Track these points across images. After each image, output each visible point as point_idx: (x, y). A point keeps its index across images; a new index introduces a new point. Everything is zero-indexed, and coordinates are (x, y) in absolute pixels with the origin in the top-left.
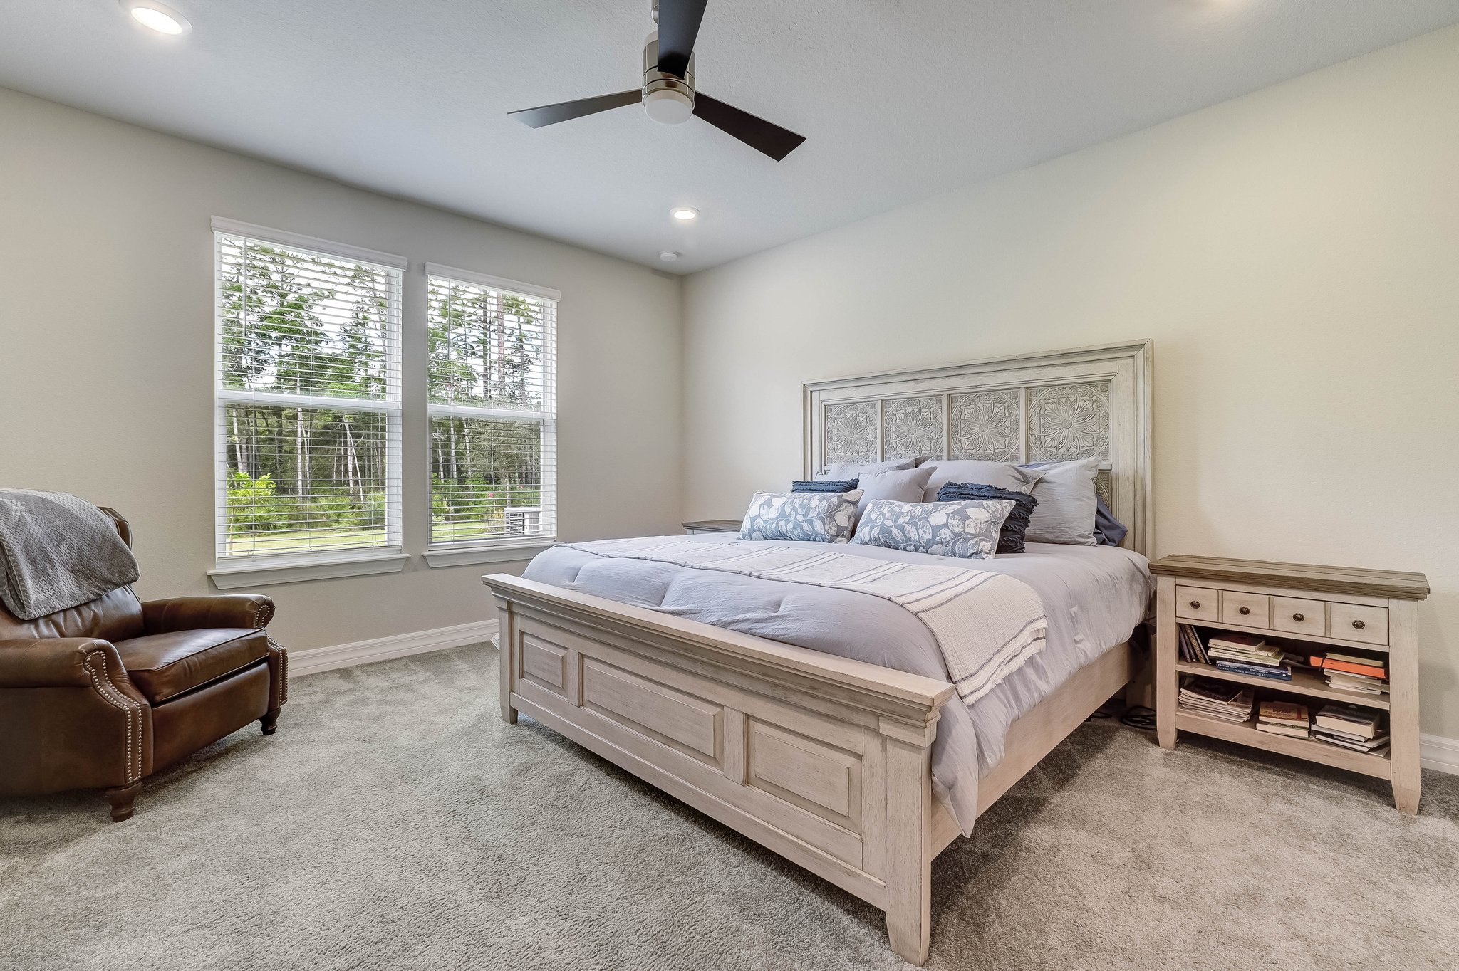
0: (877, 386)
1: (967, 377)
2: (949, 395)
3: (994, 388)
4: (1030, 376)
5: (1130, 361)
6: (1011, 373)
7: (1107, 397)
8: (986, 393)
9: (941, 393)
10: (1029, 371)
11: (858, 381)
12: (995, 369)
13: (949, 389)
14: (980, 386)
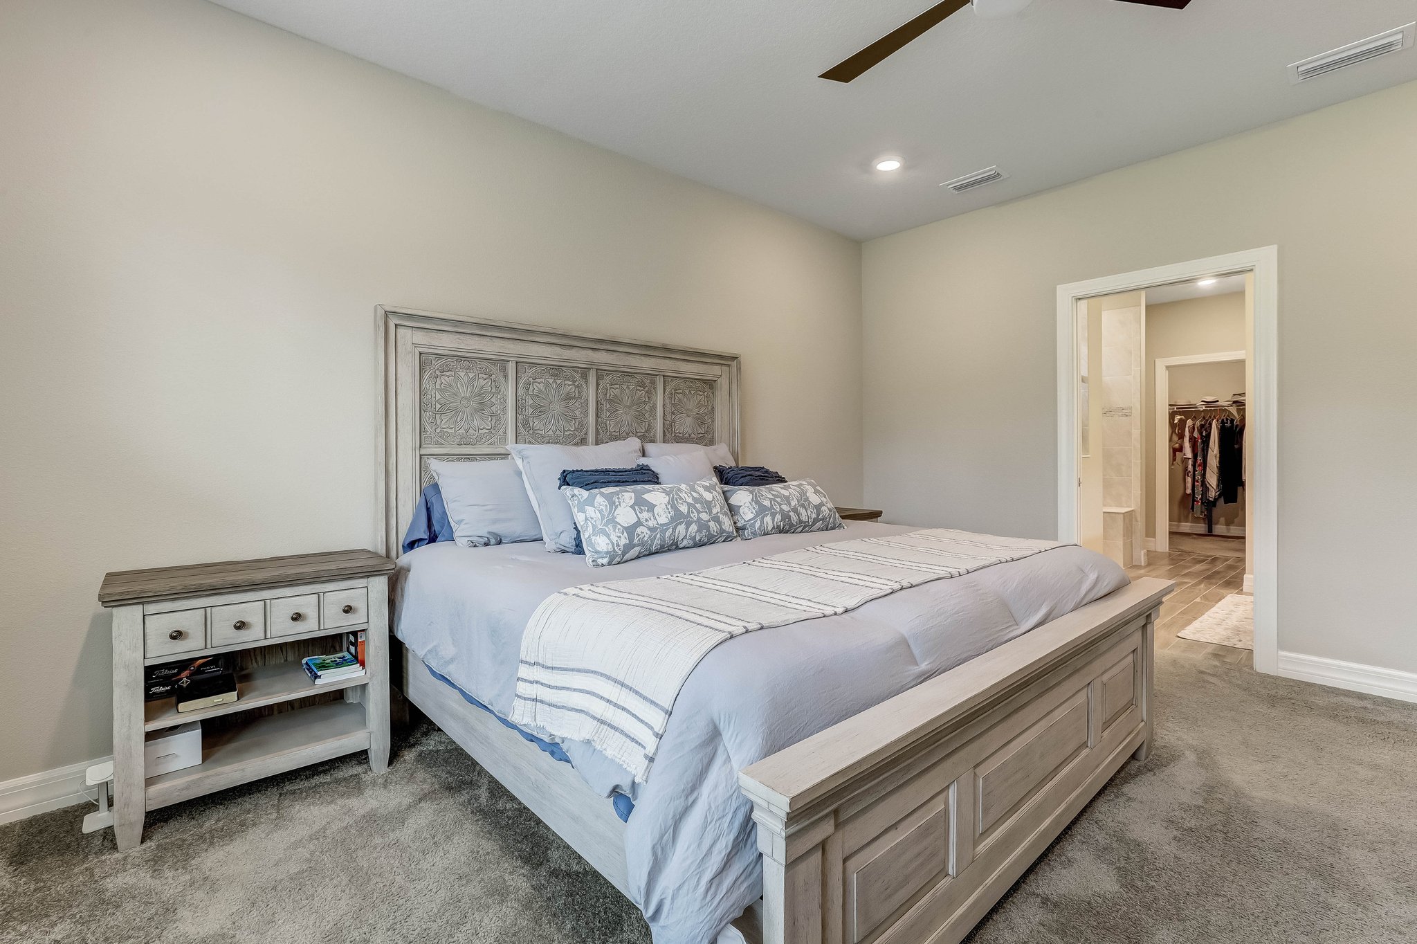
0: (511, 342)
1: (616, 354)
2: (597, 370)
3: (638, 371)
4: (668, 365)
5: (726, 368)
6: (653, 360)
7: (713, 393)
8: (630, 374)
9: (589, 366)
10: (667, 361)
11: (485, 328)
12: (643, 353)
13: (600, 364)
14: (628, 367)
